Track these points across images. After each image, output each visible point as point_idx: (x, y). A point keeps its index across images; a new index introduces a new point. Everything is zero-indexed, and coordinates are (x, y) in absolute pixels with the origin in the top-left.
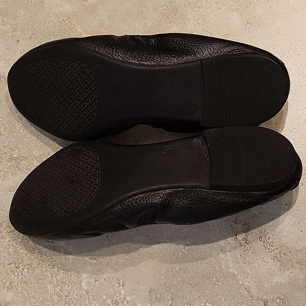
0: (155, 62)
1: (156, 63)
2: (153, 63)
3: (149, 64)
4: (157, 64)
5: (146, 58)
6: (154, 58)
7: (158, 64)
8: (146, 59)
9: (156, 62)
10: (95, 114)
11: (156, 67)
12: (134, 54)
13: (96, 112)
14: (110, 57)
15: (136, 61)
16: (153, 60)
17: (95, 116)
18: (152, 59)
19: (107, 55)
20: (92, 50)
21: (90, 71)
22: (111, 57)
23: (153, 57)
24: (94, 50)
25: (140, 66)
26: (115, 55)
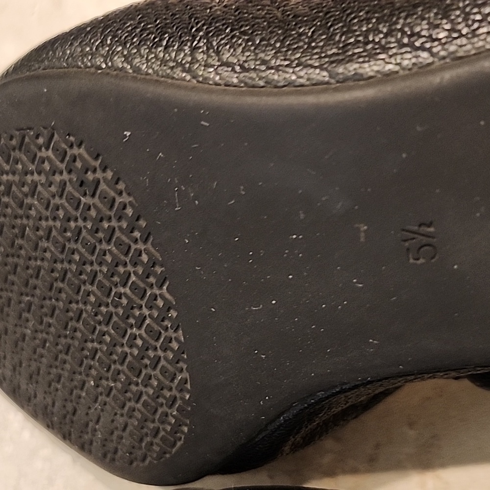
0: (422, 48)
1: (429, 50)
2: (409, 56)
3: (390, 67)
4: (433, 55)
5: (367, 43)
6: (411, 28)
7: (444, 58)
8: (370, 46)
9: (428, 45)
10: (186, 375)
11: (433, 72)
12: (300, 35)
13: (185, 367)
14: (183, 79)
15: (312, 66)
16: (406, 40)
17: (188, 386)
18: (404, 33)
19: (168, 76)
20: (99, 68)
21: (109, 174)
22: (188, 78)
23: (404, 25)
24: (108, 67)
25: (336, 90)
26: (207, 66)
